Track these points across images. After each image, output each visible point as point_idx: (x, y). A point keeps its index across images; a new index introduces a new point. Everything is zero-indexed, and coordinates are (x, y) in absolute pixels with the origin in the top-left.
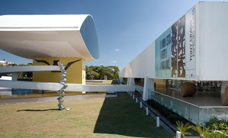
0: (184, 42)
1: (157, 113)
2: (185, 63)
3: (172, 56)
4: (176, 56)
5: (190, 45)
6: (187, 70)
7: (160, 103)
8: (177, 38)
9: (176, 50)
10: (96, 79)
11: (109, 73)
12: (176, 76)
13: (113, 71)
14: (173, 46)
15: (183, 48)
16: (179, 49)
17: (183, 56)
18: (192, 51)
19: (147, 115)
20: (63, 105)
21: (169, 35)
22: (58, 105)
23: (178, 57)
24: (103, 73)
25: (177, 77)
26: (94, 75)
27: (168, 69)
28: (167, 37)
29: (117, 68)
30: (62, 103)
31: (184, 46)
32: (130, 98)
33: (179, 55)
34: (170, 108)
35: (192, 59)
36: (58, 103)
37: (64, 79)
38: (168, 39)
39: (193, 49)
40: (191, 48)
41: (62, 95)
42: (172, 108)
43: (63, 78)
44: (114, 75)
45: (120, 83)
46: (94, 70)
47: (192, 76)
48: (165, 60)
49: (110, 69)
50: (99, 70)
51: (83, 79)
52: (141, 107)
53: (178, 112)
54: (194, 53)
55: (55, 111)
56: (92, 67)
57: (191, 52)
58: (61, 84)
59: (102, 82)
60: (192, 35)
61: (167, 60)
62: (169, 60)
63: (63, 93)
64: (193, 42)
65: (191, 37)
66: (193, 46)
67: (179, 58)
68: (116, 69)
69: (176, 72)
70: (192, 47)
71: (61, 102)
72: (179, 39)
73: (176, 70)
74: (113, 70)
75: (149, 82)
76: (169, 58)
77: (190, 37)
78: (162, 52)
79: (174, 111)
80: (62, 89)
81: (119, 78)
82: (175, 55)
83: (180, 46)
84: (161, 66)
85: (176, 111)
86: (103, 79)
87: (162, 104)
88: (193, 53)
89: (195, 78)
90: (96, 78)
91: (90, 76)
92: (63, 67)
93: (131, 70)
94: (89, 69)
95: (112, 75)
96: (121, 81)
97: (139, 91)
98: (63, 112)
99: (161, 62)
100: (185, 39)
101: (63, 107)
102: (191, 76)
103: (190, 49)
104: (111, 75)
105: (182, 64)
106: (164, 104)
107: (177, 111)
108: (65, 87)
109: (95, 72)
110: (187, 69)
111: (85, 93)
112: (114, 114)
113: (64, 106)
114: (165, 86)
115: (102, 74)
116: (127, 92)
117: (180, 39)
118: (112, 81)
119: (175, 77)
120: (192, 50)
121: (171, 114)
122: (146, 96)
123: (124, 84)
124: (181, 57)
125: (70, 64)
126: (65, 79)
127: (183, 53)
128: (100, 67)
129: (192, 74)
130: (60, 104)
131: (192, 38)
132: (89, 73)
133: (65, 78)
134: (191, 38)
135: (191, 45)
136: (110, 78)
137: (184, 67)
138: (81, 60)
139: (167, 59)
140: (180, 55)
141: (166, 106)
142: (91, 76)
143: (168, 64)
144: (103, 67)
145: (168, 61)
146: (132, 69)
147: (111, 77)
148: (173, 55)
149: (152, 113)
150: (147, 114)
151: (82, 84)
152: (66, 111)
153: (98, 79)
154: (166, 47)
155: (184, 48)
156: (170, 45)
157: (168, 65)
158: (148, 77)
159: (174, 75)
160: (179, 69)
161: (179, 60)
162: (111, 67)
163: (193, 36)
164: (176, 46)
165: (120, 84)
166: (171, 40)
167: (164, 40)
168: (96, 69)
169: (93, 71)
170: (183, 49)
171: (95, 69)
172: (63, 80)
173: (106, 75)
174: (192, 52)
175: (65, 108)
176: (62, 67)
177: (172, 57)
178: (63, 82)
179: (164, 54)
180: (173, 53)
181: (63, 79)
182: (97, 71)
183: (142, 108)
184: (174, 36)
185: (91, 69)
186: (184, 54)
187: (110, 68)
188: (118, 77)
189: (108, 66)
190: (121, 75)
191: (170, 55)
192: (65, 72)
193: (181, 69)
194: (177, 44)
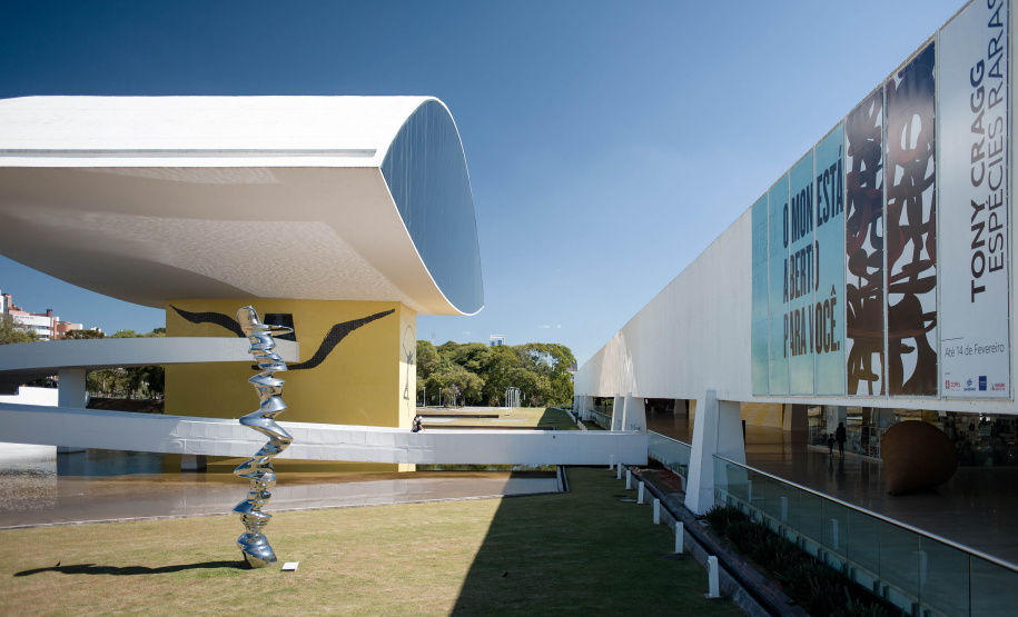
0: (927, 196)
1: (767, 584)
2: (932, 316)
3: (853, 280)
4: (876, 280)
5: (973, 204)
6: (950, 353)
7: (776, 530)
8: (880, 176)
9: (876, 242)
10: (471, 402)
11: (527, 374)
12: (877, 385)
13: (546, 368)
14: (856, 227)
15: (924, 231)
16: (897, 238)
17: (922, 275)
18: (982, 243)
19: (714, 599)
20: (267, 543)
21: (833, 168)
22: (241, 542)
23: (891, 279)
24: (501, 375)
25: (883, 393)
26: (458, 384)
27: (827, 351)
28: (819, 179)
29: (566, 352)
30: (263, 531)
31: (926, 219)
32: (625, 496)
33: (897, 269)
34: (836, 561)
35: (982, 289)
36: (241, 530)
37: (269, 400)
38: (829, 187)
39: (991, 230)
40: (977, 221)
41: (261, 485)
42: (852, 565)
43: (263, 399)
44: (554, 387)
45: (579, 423)
46: (462, 363)
47: (983, 387)
48: (807, 301)
49: (535, 358)
50: (485, 360)
51: (402, 402)
52: (679, 548)
53: (885, 589)
54: (998, 253)
55: (219, 574)
56: (453, 349)
57: (975, 245)
58: (254, 428)
59: (497, 417)
60: (984, 149)
61: (819, 305)
62: (834, 301)
63: (267, 478)
64: (993, 189)
65: (981, 156)
66: (991, 208)
67: (892, 290)
68: (563, 355)
69: (877, 363)
70: (983, 216)
71: (254, 525)
72: (897, 182)
73: (875, 357)
74: (549, 361)
75: (716, 418)
76: (834, 291)
77: (974, 160)
78: (789, 262)
79: (865, 579)
80: (258, 454)
81: (573, 400)
82: (871, 270)
83: (904, 220)
84: (786, 338)
85: (876, 585)
86: (502, 403)
87: (792, 536)
88: (992, 251)
89: (1009, 399)
90: (471, 399)
91: (443, 387)
92: (268, 339)
93: (629, 365)
94: (438, 356)
95: (543, 383)
96: (584, 413)
97: (666, 460)
98: (260, 581)
99: (786, 316)
100: (933, 179)
101: (266, 554)
102: (976, 384)
103: (974, 228)
104: (540, 385)
105: (912, 320)
106: (803, 536)
107: (881, 586)
108: (277, 444)
109: (466, 373)
110: (945, 346)
111: (412, 468)
112: (536, 596)
113: (269, 548)
114: (788, 439)
115: (499, 380)
116: (608, 466)
117: (905, 180)
118: (541, 414)
119: (871, 392)
120: (985, 235)
121: (849, 604)
122: (702, 488)
123: (599, 427)
124: (906, 280)
125: (339, 332)
126: (276, 400)
127: (924, 255)
128: (488, 345)
129: (983, 379)
130: (249, 536)
131: (987, 160)
132: (439, 374)
133: (279, 395)
134: (978, 165)
135: (979, 208)
136: (533, 399)
137: (931, 336)
138: (393, 311)
139: (821, 295)
140: (904, 268)
141: (812, 547)
142: (446, 389)
143: (828, 321)
144: (501, 348)
145: (825, 309)
146: (635, 362)
147: (537, 393)
148: (854, 272)
149: (741, 588)
150: (714, 590)
151: (396, 425)
152: (279, 575)
153: (477, 404)
154: (815, 235)
155: (931, 227)
156: (839, 223)
157: (828, 331)
158: (714, 391)
159: (863, 384)
160: (897, 350)
161: (895, 299)
162: (540, 348)
163: (996, 153)
164: (879, 220)
165: (578, 428)
166: (845, 191)
167: (805, 195)
168: (471, 356)
169: (458, 367)
170: (925, 237)
171: (467, 357)
172: (266, 410)
173: (514, 384)
174: (984, 249)
175: (274, 559)
176: (263, 341)
177: (850, 287)
178: (265, 417)
179: (803, 274)
180: (858, 263)
181: (265, 403)
182: (476, 364)
183: (687, 554)
184: (863, 168)
185: (448, 355)
186: (932, 262)
187: (533, 353)
188: (569, 392)
189: (524, 344)
190: (584, 386)
191: (836, 276)
192: (279, 368)
193: (910, 350)
194: (885, 208)
